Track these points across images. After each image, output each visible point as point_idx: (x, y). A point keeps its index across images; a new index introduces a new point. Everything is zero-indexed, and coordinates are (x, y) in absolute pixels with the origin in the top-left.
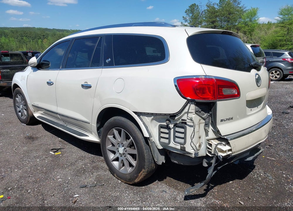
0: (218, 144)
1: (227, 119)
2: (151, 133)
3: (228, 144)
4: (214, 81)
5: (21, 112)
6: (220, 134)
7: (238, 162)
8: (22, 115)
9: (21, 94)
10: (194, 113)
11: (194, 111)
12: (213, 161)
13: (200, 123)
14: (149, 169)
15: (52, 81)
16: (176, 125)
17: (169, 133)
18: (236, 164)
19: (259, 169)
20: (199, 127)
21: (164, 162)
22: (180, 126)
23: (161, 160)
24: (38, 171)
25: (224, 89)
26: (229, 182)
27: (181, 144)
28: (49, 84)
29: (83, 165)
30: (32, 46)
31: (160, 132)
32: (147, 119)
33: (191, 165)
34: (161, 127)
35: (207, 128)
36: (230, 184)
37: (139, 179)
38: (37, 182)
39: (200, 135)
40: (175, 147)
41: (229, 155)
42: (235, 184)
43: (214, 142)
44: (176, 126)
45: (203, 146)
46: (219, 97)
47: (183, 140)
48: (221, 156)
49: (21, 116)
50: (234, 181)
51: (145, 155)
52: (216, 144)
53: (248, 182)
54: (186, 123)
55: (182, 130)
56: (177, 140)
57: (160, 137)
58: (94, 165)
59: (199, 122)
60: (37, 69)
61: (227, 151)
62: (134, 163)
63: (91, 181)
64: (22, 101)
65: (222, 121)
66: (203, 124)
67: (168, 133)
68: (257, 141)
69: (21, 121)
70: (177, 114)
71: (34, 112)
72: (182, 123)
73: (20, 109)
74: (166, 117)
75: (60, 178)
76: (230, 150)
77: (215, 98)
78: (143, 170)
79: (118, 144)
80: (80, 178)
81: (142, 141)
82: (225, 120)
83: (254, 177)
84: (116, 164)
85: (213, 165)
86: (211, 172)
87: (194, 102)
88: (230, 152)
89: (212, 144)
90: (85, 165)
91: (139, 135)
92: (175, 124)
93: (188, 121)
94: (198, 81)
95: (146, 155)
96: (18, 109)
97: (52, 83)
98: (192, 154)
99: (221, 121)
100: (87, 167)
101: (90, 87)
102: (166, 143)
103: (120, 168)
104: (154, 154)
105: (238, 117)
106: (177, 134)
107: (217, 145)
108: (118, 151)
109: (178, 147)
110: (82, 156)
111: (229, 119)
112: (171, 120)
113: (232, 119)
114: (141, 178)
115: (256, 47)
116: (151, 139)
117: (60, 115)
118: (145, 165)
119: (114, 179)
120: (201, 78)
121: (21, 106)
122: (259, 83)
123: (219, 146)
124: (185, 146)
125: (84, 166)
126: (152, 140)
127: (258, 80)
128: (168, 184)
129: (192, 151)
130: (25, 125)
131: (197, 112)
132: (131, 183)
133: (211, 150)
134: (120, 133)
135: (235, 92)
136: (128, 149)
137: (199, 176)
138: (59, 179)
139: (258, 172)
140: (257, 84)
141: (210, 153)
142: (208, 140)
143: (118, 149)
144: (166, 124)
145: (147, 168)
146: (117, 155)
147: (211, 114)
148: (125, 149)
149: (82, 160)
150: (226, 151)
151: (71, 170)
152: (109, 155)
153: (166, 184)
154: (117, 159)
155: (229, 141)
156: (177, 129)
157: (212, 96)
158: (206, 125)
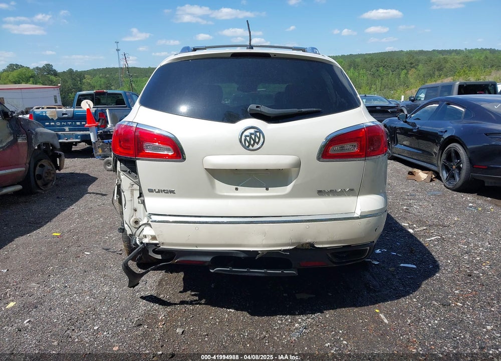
1: (161, 191)
13: (133, 190)
20: (132, 194)
30: (390, 81)
39: (135, 206)
59: (130, 187)
82: (156, 191)
99: (149, 191)
111: (165, 192)
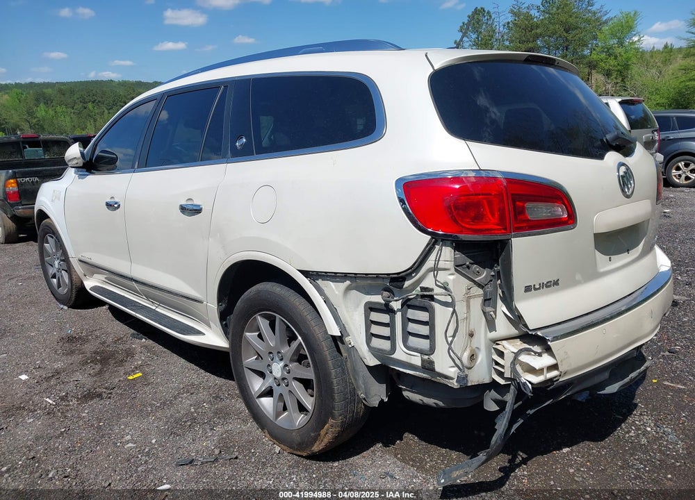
0: (521, 351)
1: (542, 286)
2: (346, 326)
3: (548, 350)
4: (502, 184)
5: (57, 277)
6: (526, 326)
7: (585, 395)
8: (59, 286)
9: (54, 233)
10: (453, 271)
11: (450, 265)
12: (509, 397)
13: (469, 298)
14: (346, 417)
15: (116, 200)
16: (409, 303)
17: (391, 325)
18: (580, 402)
19: (641, 414)
20: (468, 307)
21: (386, 400)
22: (417, 304)
23: (377, 393)
24: (81, 423)
25: (528, 205)
26: (560, 449)
27: (421, 352)
28: (111, 208)
29: (191, 405)
31: (369, 323)
32: (335, 289)
33: (454, 406)
34: (371, 308)
35: (488, 309)
36: (564, 456)
37: (323, 444)
38: (75, 450)
39: (472, 328)
40: (408, 361)
41: (551, 380)
42: (578, 457)
43: (510, 348)
44: (407, 304)
45: (481, 358)
46: (516, 226)
47: (428, 341)
48: (530, 382)
49: (56, 287)
50: (574, 448)
51: (332, 382)
52: (516, 351)
53: (612, 449)
54: (432, 298)
55: (423, 316)
56: (413, 341)
57: (370, 336)
58: (220, 405)
59: (467, 294)
60: (87, 171)
61: (545, 370)
62: (309, 403)
63: (207, 447)
64: (57, 250)
65: (528, 289)
66: (480, 300)
67: (388, 324)
68: (630, 341)
69: (57, 299)
70: (407, 275)
71: (85, 276)
72: (423, 296)
73: (55, 271)
74: (380, 282)
75: (132, 441)
76: (554, 367)
77: (505, 229)
78: (331, 421)
79: (271, 353)
80: (179, 440)
81: (324, 346)
82: (537, 287)
83: (627, 435)
84: (267, 403)
85: (508, 408)
86: (503, 427)
87: (449, 242)
88: (554, 373)
89: (505, 352)
90: (197, 405)
91: (317, 331)
92: (405, 300)
93: (437, 290)
94: (457, 186)
95: (335, 381)
96: (51, 271)
97: (116, 206)
98: (452, 379)
99: (526, 291)
100: (200, 410)
101: (196, 211)
102: (385, 350)
103: (278, 415)
104: (355, 379)
105: (578, 277)
106: (412, 327)
107: (517, 355)
108: (271, 372)
109: (417, 360)
110: (193, 384)
111: (548, 285)
112: (395, 290)
113: (556, 283)
114: (326, 440)
115: (634, 104)
116: (347, 339)
117: (136, 281)
118: (333, 408)
119: (263, 442)
120: (466, 177)
121: (56, 263)
122: (628, 189)
123: (524, 358)
124: (433, 357)
125: (193, 410)
126: (350, 344)
127: (626, 180)
128: (399, 456)
129: (452, 372)
130: (66, 308)
131: (458, 267)
132: (305, 454)
133: (503, 367)
134: (272, 326)
135: (561, 212)
136: (293, 366)
137: (483, 434)
138: (128, 442)
139: (640, 421)
140: (623, 191)
141: (501, 374)
142: (495, 341)
143: (269, 365)
144: (383, 302)
145: (341, 415)
146: (269, 382)
147: (499, 272)
148: (287, 366)
149: (192, 394)
150: (542, 370)
151: (161, 419)
152: (251, 383)
153: (396, 456)
154: (269, 393)
155: (549, 343)
156: (412, 314)
157: (498, 225)
158: (488, 301)
